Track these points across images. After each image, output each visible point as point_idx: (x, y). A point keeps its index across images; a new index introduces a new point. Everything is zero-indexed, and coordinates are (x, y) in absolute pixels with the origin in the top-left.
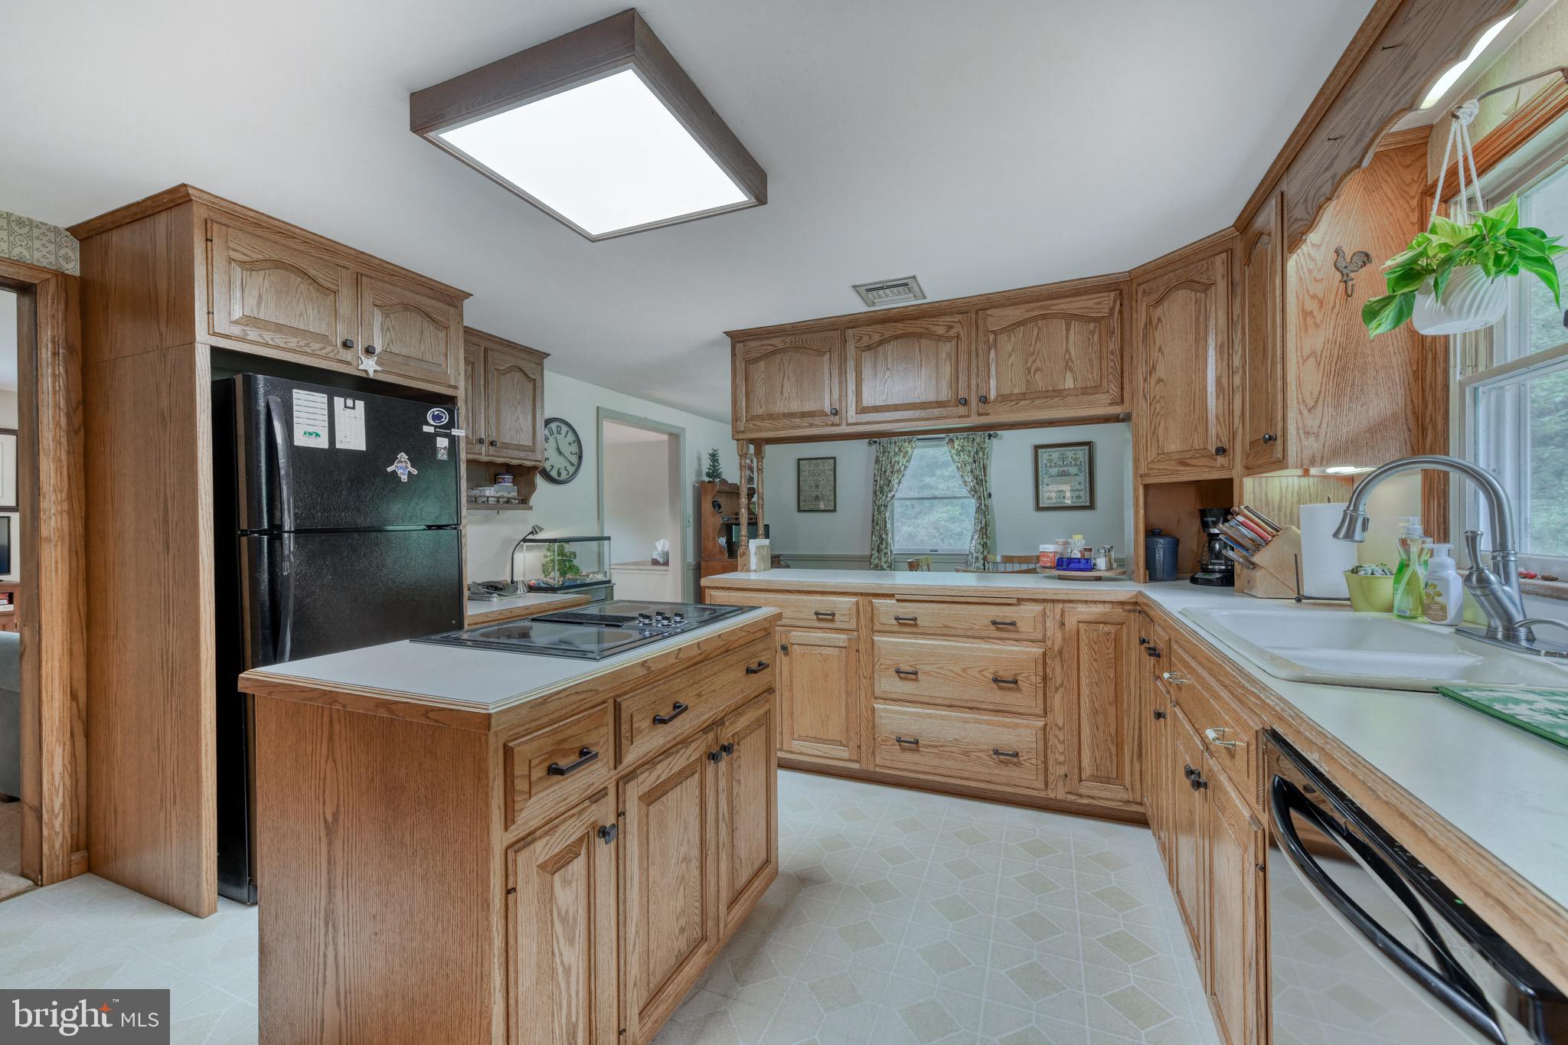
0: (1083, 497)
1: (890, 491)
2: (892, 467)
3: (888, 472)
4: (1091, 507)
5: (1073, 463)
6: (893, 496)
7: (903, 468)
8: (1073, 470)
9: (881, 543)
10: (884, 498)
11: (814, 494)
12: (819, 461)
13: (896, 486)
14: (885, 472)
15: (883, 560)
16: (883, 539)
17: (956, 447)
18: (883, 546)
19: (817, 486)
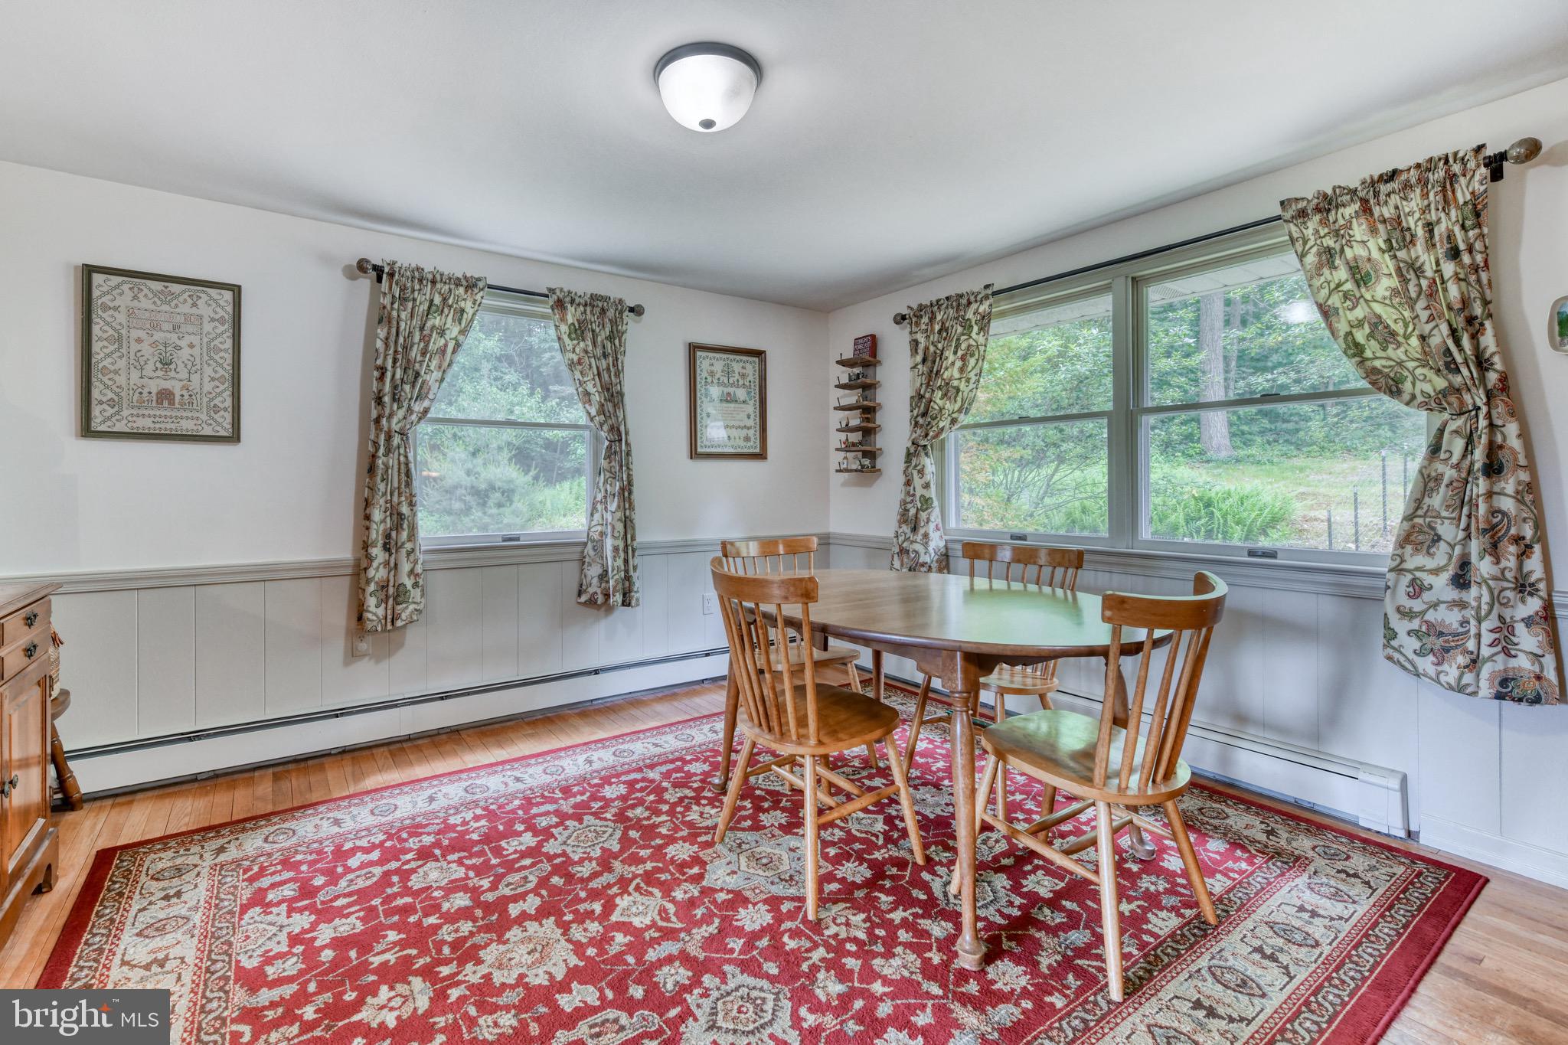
0: (753, 439)
1: (420, 397)
2: (426, 339)
3: (414, 353)
4: (761, 456)
5: (741, 382)
6: (426, 411)
7: (451, 345)
8: (741, 394)
9: (398, 527)
10: (401, 413)
11: (154, 386)
12: (176, 288)
13: (434, 387)
14: (406, 348)
15: (406, 567)
16: (400, 515)
17: (570, 319)
18: (404, 535)
19: (166, 363)
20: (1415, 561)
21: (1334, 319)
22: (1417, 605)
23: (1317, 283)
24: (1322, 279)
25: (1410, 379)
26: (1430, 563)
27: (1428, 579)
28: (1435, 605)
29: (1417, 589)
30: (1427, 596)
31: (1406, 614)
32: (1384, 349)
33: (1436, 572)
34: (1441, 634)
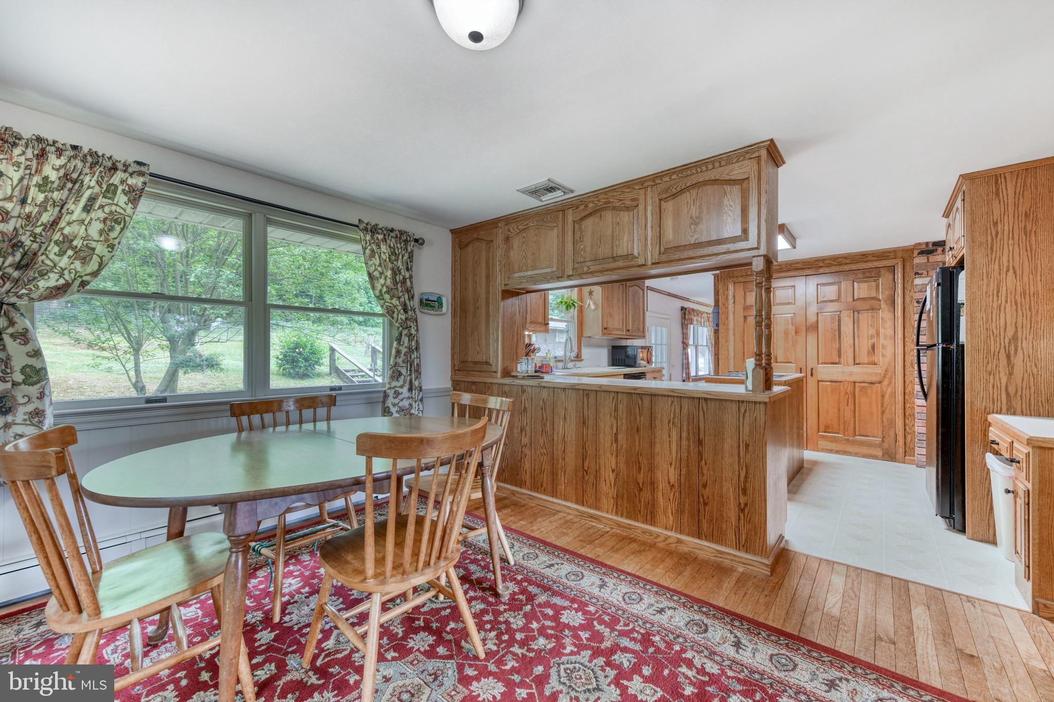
20: (394, 384)
21: (376, 282)
22: (396, 401)
23: (370, 263)
24: (372, 262)
25: (396, 312)
26: (398, 384)
27: (400, 390)
28: (402, 400)
29: (397, 394)
30: (400, 397)
31: (394, 405)
32: (391, 299)
33: (402, 387)
34: (403, 410)
